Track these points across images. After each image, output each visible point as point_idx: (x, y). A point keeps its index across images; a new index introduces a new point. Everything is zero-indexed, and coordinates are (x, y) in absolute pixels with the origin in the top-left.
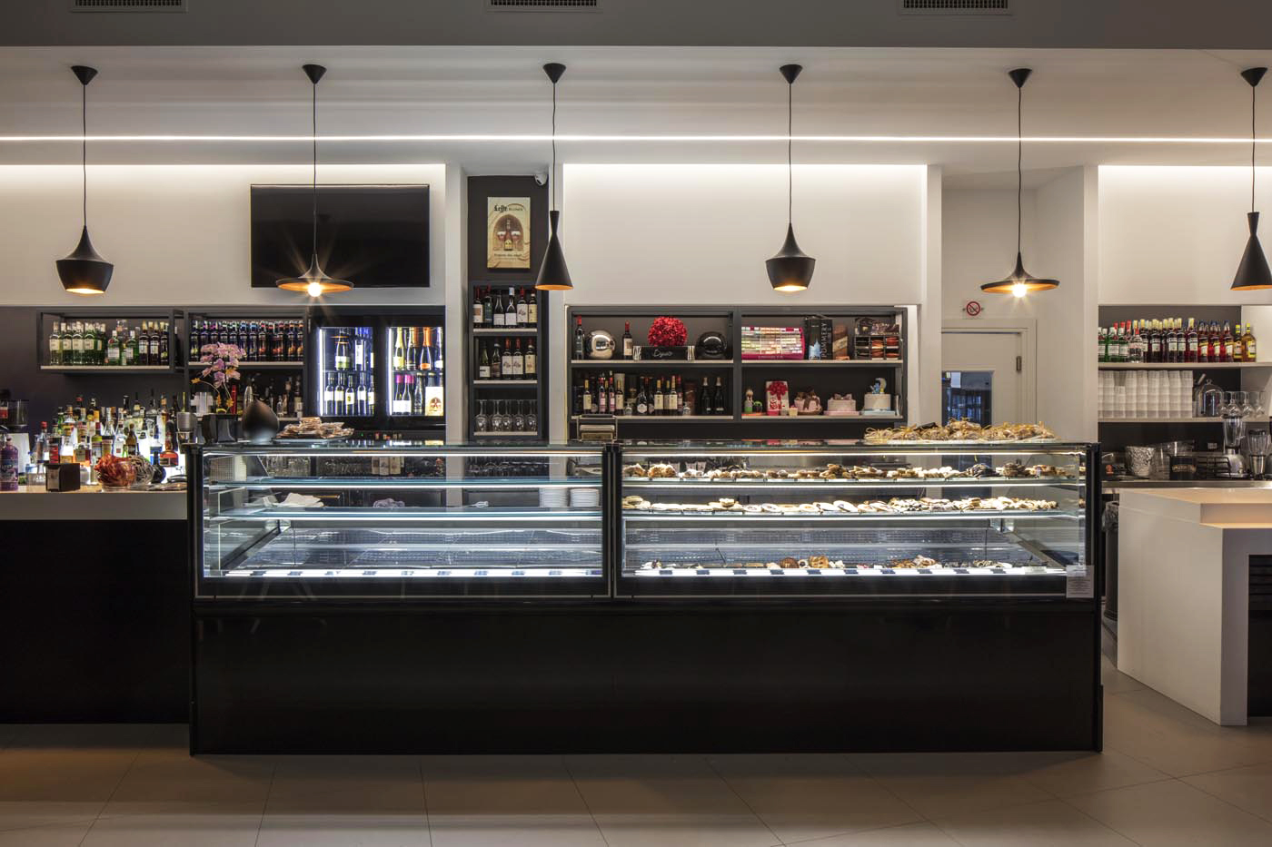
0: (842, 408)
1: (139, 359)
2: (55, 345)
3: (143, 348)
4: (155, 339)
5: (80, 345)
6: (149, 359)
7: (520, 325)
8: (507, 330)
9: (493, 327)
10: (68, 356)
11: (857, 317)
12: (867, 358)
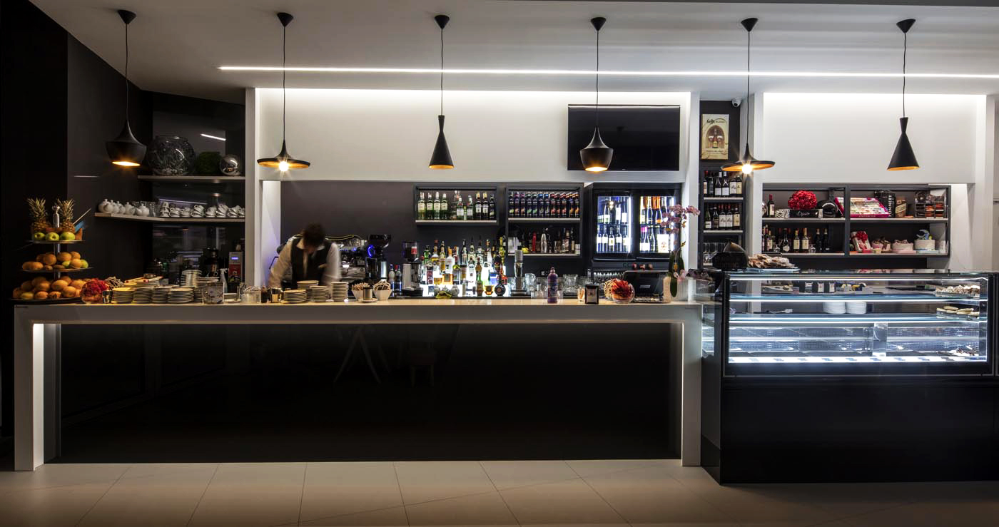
0: (905, 249)
1: (476, 216)
2: (421, 207)
3: (478, 209)
4: (486, 203)
5: (438, 207)
6: (483, 216)
7: (731, 195)
8: (723, 198)
9: (714, 196)
10: (430, 214)
11: (916, 191)
12: (924, 217)
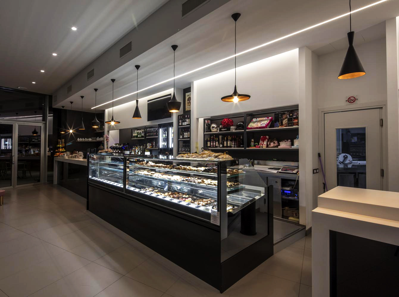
1: (142, 137)
5: (136, 135)
8: (185, 126)
9: (182, 126)
11: (289, 111)
12: (292, 126)
